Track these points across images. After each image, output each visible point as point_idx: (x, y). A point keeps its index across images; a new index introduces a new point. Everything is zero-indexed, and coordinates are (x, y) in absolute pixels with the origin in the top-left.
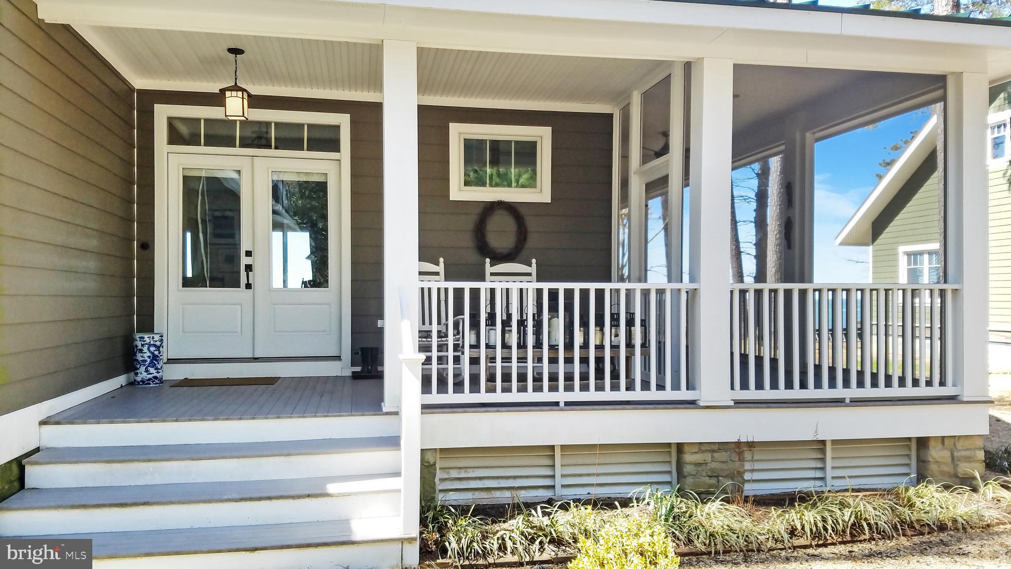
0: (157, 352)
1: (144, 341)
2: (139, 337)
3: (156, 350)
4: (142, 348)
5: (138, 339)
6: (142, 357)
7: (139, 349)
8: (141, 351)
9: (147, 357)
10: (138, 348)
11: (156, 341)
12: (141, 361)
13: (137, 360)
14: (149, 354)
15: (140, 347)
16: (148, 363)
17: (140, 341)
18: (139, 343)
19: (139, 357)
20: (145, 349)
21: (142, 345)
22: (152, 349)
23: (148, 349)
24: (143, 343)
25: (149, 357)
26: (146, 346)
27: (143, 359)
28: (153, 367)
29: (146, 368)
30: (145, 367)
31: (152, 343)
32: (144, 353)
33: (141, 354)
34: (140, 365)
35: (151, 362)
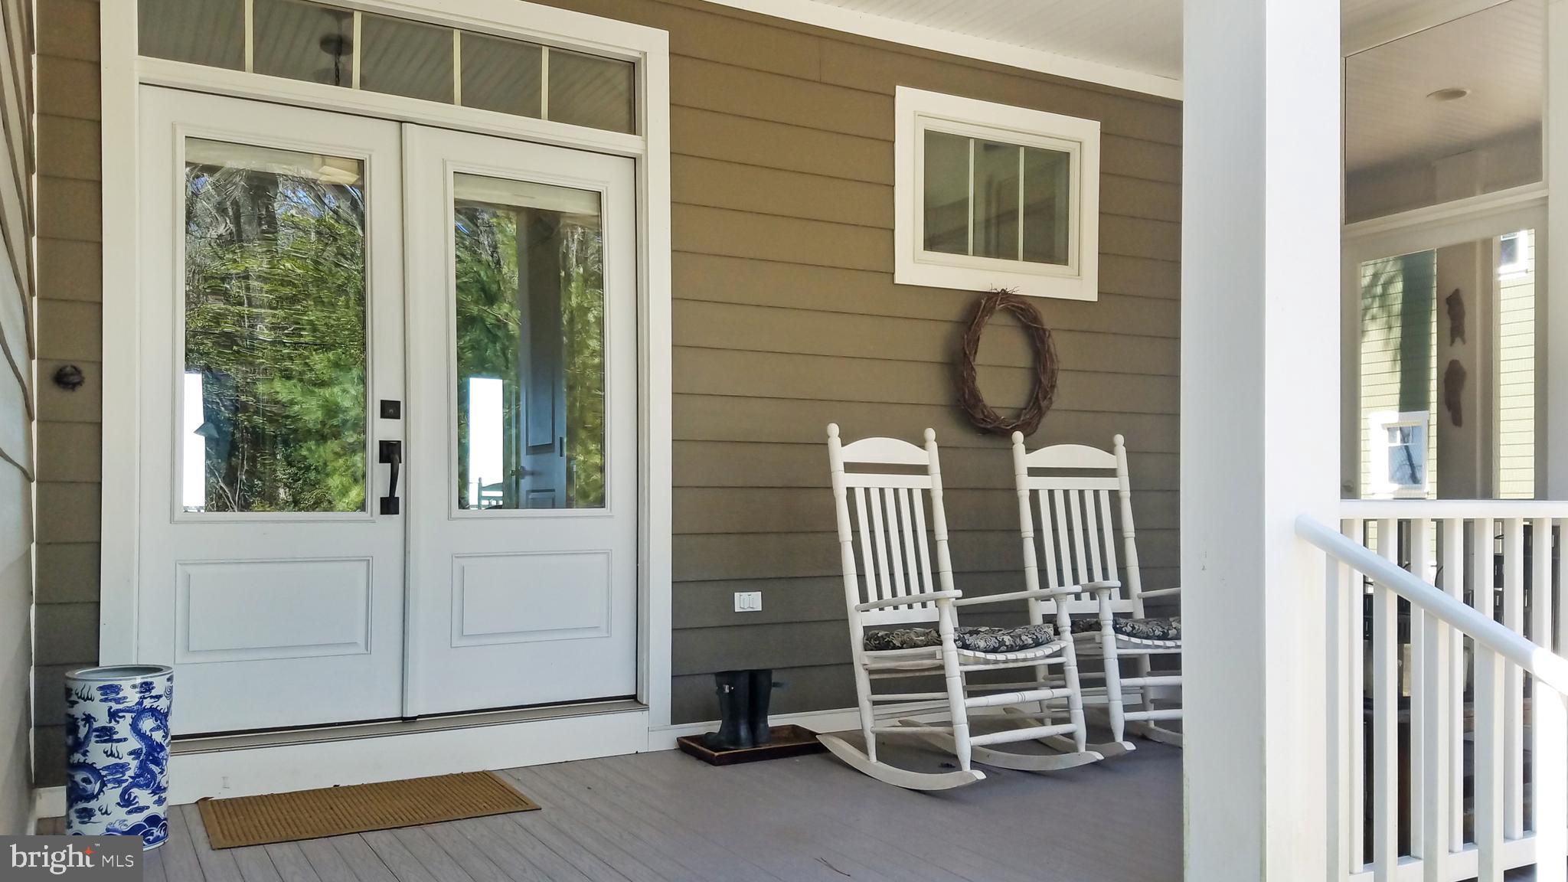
0: (161, 733)
1: (118, 701)
2: (101, 688)
3: (158, 728)
4: (113, 724)
5: (97, 695)
6: (112, 755)
7: (96, 730)
8: (106, 734)
9: (131, 753)
10: (96, 725)
11: (158, 697)
12: (107, 768)
13: (90, 768)
14: (134, 743)
15: (102, 720)
16: (131, 773)
17: (105, 700)
18: (100, 711)
19: (97, 754)
20: (123, 728)
21: (113, 715)
22: (147, 724)
23: (135, 727)
24: (115, 707)
25: (135, 753)
26: (129, 716)
27: (112, 761)
28: (147, 786)
29: (125, 791)
30: (120, 790)
31: (147, 703)
32: (119, 741)
33: (107, 746)
34: (103, 784)
35: (143, 768)
